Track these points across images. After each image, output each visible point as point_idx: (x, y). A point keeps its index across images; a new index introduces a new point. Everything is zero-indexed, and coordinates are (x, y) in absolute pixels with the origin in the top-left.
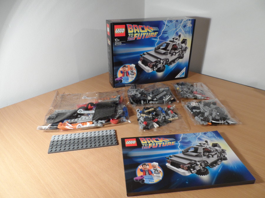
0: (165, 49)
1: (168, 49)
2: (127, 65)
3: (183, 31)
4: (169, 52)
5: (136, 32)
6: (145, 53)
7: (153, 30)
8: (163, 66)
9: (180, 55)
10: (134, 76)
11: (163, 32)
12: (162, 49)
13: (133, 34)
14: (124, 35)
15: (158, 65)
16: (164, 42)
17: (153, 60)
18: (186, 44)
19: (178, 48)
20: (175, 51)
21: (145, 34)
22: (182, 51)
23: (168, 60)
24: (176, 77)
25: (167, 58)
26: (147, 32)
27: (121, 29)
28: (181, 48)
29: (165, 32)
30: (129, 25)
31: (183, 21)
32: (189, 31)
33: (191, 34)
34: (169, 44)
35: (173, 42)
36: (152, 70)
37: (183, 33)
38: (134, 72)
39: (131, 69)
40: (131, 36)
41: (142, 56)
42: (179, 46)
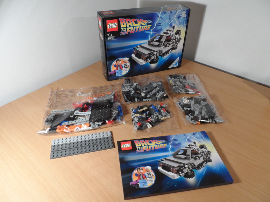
0: (159, 41)
1: (161, 41)
2: (120, 59)
3: (177, 22)
4: (162, 43)
5: (129, 26)
6: (139, 46)
7: (146, 23)
8: (157, 58)
9: (174, 46)
10: (128, 69)
11: (157, 24)
12: (155, 41)
13: (126, 28)
15: (151, 57)
16: (158, 34)
17: (146, 52)
18: (179, 35)
19: (172, 39)
20: (169, 43)
21: (139, 27)
22: (176, 42)
23: (161, 52)
25: (161, 50)
26: (140, 25)
28: (175, 40)
29: (159, 25)
30: (122, 20)
31: (177, 12)
32: (183, 22)
33: (185, 25)
34: (163, 36)
35: (167, 33)
36: (145, 62)
37: (177, 24)
38: (127, 65)
39: (125, 62)
40: (124, 30)
41: (135, 49)
42: (172, 37)
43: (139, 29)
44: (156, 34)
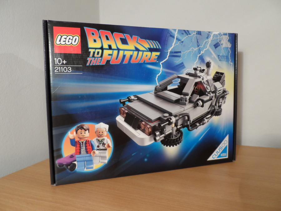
0: (178, 91)
1: (185, 91)
2: (86, 125)
3: (214, 55)
4: (188, 97)
5: (107, 47)
6: (132, 97)
7: (147, 46)
8: (178, 130)
9: (214, 106)
10: (108, 154)
11: (171, 52)
12: (171, 90)
13: (100, 51)
14: (79, 52)
15: (164, 127)
16: (175, 76)
17: (153, 115)
18: (223, 84)
19: (208, 91)
20: (202, 98)
21: (131, 53)
22: (218, 98)
23: (186, 118)
24: (210, 159)
25: (184, 112)
26: (134, 49)
27: (71, 38)
28: (214, 92)
29: (175, 54)
30: (92, 31)
31: (212, 35)
32: (227, 57)
33: (232, 64)
34: (187, 80)
35: (195, 76)
36: (150, 141)
37: (214, 59)
38: (105, 142)
39: (99, 134)
40: (96, 55)
41: (124, 103)
42: (208, 87)
43: (131, 56)
44: (172, 74)
